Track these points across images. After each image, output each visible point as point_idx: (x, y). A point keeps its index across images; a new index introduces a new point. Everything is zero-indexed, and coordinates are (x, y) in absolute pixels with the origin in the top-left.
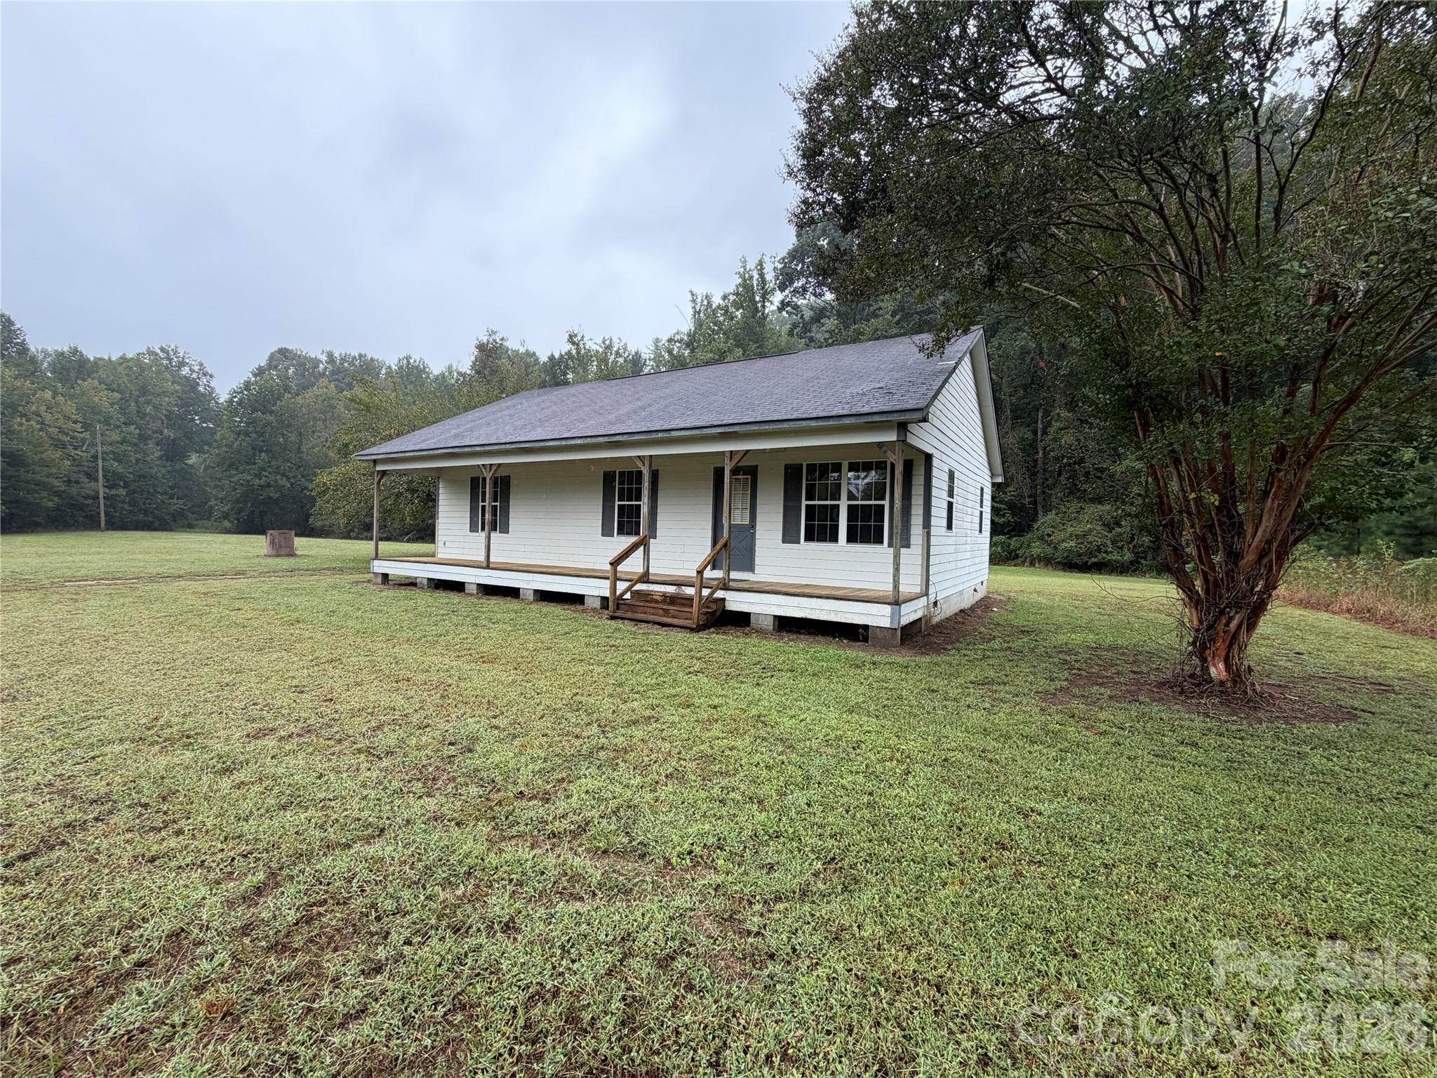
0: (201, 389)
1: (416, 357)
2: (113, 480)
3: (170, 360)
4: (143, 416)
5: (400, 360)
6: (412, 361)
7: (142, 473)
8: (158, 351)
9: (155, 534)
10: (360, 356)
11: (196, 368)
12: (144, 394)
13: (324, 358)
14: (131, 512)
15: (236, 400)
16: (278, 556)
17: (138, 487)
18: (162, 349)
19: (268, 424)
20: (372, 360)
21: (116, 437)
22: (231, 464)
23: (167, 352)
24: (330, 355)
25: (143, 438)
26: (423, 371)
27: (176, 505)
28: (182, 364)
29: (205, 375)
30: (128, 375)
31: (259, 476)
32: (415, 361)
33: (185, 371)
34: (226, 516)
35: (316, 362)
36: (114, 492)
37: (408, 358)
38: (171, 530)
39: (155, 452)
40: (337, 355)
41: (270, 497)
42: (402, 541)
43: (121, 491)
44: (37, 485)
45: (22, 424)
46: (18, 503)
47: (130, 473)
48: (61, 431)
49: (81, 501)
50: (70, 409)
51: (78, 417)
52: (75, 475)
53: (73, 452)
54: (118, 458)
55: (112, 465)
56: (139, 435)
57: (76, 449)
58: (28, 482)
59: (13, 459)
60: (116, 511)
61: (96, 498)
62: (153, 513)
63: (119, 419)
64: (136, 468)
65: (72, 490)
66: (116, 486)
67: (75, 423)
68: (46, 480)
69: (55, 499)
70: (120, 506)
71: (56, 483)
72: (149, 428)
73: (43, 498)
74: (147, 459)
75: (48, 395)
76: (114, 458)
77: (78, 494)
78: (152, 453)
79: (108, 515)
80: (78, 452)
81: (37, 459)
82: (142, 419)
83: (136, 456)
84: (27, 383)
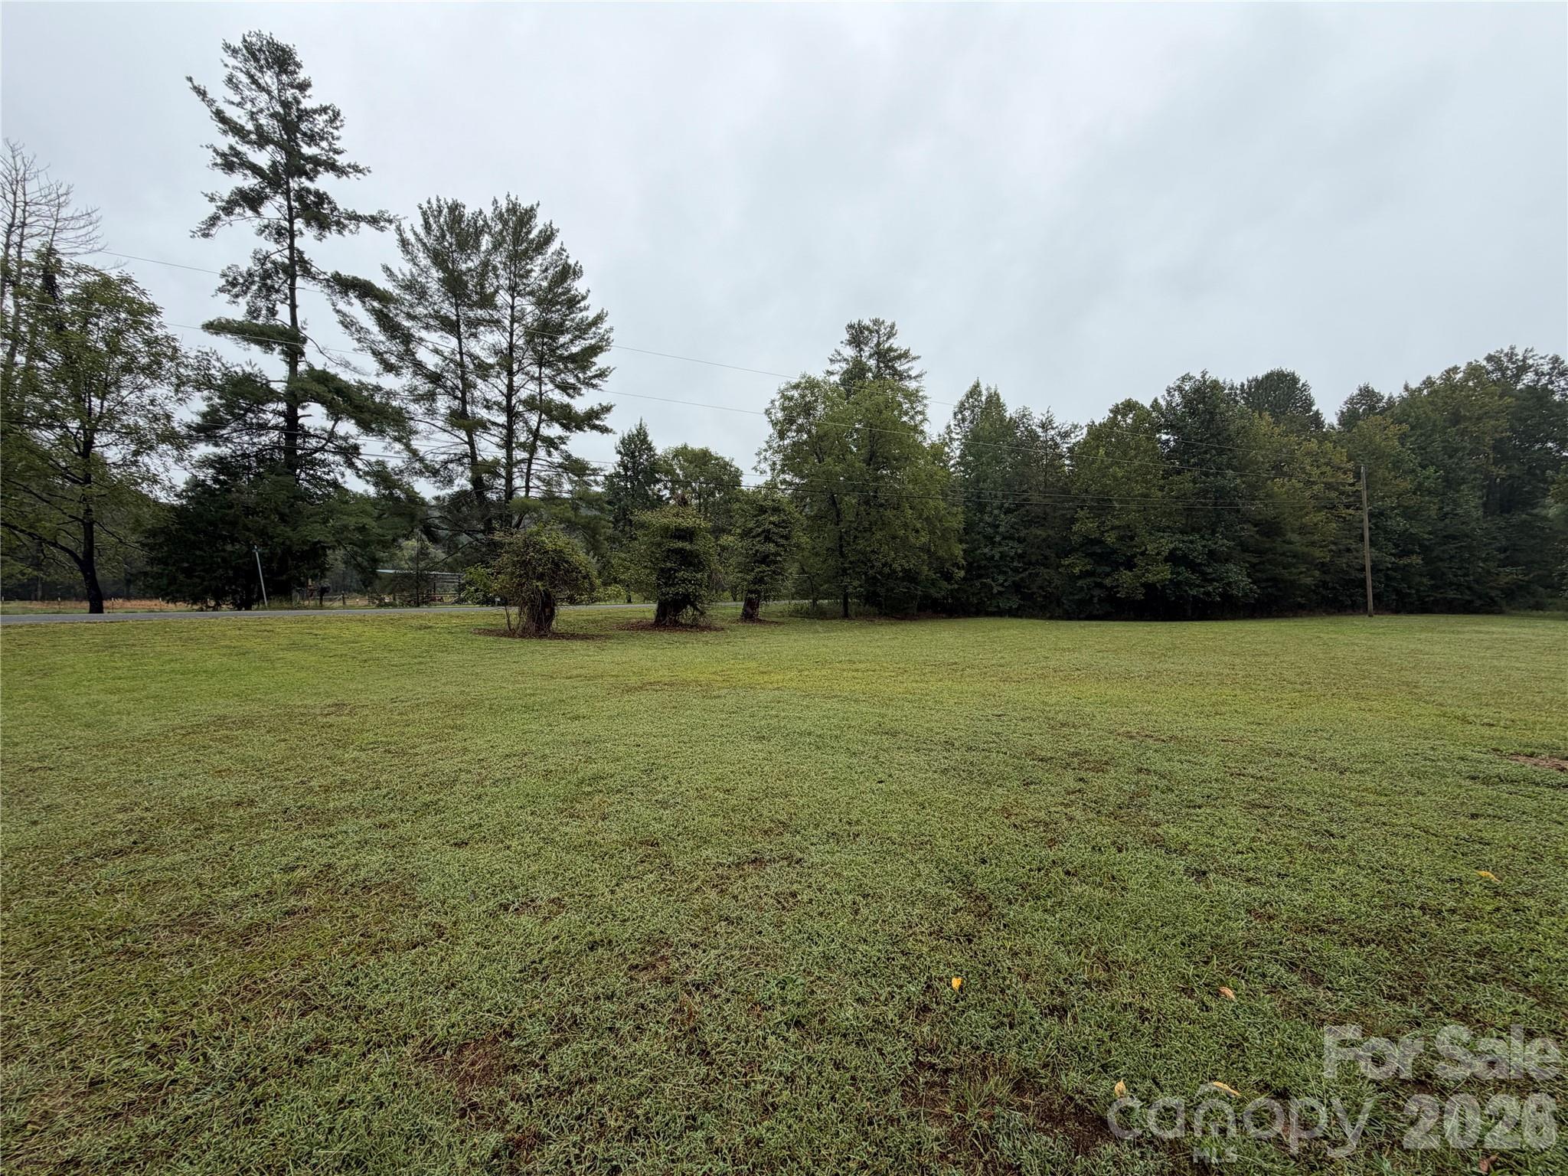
0: (1555, 397)
2: (1404, 544)
3: (1500, 369)
4: (1452, 452)
7: (1451, 531)
8: (1484, 363)
11: (1546, 368)
12: (1456, 423)
14: (1434, 588)
17: (1443, 551)
18: (1490, 358)
21: (1406, 484)
23: (1498, 362)
25: (1451, 483)
27: (1510, 575)
28: (1522, 370)
29: (1560, 373)
30: (1431, 403)
33: (1528, 378)
36: (1404, 561)
38: (1499, 612)
39: (1471, 501)
43: (1416, 560)
44: (1294, 557)
45: (1283, 485)
46: (1275, 581)
47: (1430, 533)
48: (1329, 486)
49: (1355, 575)
50: (1340, 457)
51: (1350, 465)
52: (1345, 542)
53: (1344, 512)
54: (1410, 514)
55: (1399, 523)
56: (1446, 480)
57: (1348, 507)
58: (1283, 554)
59: (1270, 529)
60: (1409, 588)
61: (1363, 569)
62: (1469, 588)
63: (1412, 460)
64: (1441, 525)
65: (1342, 562)
66: (1407, 553)
67: (1345, 473)
68: (1306, 550)
69: (1317, 573)
70: (1418, 579)
71: (1317, 553)
72: (1461, 469)
73: (1301, 573)
74: (1460, 511)
75: (1314, 445)
76: (1404, 515)
77: (1348, 566)
78: (1467, 502)
79: (1398, 592)
80: (1350, 511)
81: (1298, 524)
82: (1451, 457)
83: (1441, 508)
84: (1293, 438)
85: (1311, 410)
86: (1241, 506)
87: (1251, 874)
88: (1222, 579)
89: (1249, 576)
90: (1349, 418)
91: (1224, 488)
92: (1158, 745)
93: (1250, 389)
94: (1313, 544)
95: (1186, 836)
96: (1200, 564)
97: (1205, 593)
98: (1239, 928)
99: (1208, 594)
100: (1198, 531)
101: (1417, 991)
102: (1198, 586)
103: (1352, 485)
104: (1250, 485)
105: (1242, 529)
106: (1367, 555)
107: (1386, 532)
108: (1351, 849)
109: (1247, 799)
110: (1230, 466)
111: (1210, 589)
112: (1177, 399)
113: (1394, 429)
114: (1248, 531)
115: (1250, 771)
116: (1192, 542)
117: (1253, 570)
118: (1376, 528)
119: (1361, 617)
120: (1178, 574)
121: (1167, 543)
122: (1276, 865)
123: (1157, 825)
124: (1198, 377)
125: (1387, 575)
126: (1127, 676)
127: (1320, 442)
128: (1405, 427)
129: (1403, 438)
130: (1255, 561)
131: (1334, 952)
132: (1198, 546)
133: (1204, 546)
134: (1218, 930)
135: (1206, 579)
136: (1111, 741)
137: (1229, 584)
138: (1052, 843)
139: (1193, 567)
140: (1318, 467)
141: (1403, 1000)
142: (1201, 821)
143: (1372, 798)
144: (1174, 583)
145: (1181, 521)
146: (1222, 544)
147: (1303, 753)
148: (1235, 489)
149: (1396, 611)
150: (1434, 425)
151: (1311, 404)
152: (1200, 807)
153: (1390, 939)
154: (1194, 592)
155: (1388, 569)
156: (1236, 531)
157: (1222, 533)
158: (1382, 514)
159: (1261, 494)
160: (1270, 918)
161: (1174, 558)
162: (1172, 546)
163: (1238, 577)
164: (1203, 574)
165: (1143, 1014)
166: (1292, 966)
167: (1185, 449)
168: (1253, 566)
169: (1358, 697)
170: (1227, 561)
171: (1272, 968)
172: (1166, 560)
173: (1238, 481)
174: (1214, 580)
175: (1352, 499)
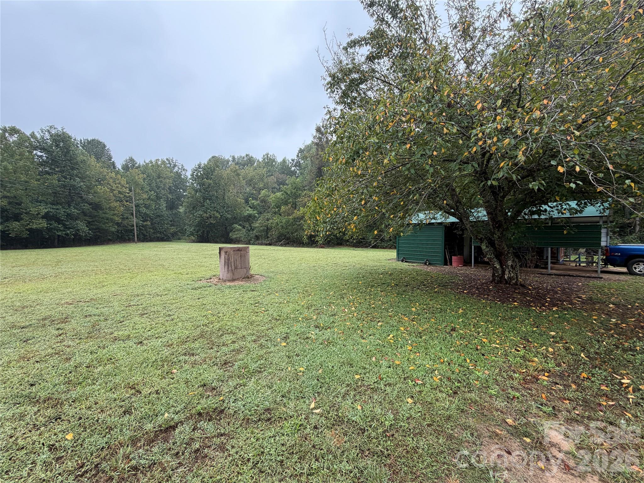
0: (183, 177)
1: (271, 153)
2: (145, 217)
3: (170, 163)
4: (158, 188)
5: (264, 156)
6: (269, 156)
7: (158, 214)
8: (166, 160)
9: (164, 243)
10: (247, 155)
11: (180, 167)
12: (159, 178)
13: (231, 159)
14: (154, 233)
15: (195, 174)
16: (233, 280)
17: (156, 221)
18: (167, 159)
19: (210, 184)
20: (252, 157)
21: (145, 196)
22: (194, 207)
23: (169, 161)
24: (234, 158)
25: (158, 198)
26: (274, 161)
27: (173, 229)
28: (175, 166)
29: (184, 170)
30: (152, 169)
31: (206, 212)
32: (271, 156)
33: (176, 169)
34: (192, 234)
35: (228, 161)
36: (145, 223)
37: (267, 155)
38: (171, 241)
39: (164, 205)
40: (236, 157)
41: (211, 223)
42: (277, 246)
43: (149, 223)
44: (107, 219)
45: (101, 189)
46: (99, 229)
47: (152, 214)
48: (120, 192)
49: (130, 228)
50: (124, 181)
51: (127, 185)
52: (126, 215)
53: (125, 203)
54: (147, 207)
55: (144, 210)
56: (157, 196)
57: (127, 202)
58: (103, 218)
59: (96, 206)
60: (147, 233)
61: (133, 226)
62: (163, 233)
63: (147, 188)
64: (155, 212)
65: (125, 222)
66: (146, 221)
67: (126, 188)
68: (112, 217)
69: (116, 227)
70: (149, 230)
71: (117, 219)
72: (161, 193)
73: (110, 226)
74: (160, 208)
75: (113, 175)
76: (145, 207)
77: (128, 225)
78: (162, 205)
79: (144, 235)
80: (128, 203)
81: (108, 206)
82: (158, 189)
83: (155, 206)
84: (105, 170)
85: (111, 160)
86: (83, 195)
87: (157, 336)
88: (75, 228)
89: (87, 226)
90: (126, 168)
91: (74, 186)
92: (88, 304)
93: (85, 143)
94: (114, 215)
95: (126, 333)
96: (63, 220)
97: (65, 234)
98: (166, 352)
99: (67, 234)
100: (61, 204)
101: (213, 345)
102: (61, 231)
103: (128, 193)
104: (88, 187)
105: (84, 206)
106: (135, 221)
107: (140, 213)
108: (178, 317)
109: (138, 313)
110: (77, 176)
111: (68, 232)
112: (47, 136)
113: (141, 176)
114: (86, 207)
115: (132, 304)
116: (57, 209)
117: (89, 224)
118: (138, 211)
119: (133, 243)
120: (51, 224)
121: (44, 209)
122: (162, 330)
123: (112, 333)
124: (60, 129)
125: (140, 228)
126: (43, 278)
127: (116, 174)
128: (145, 176)
129: (144, 179)
130: (90, 220)
131: (192, 345)
132: (61, 212)
133: (64, 212)
134: (160, 356)
135: (66, 227)
136: (60, 308)
137: (78, 230)
138: (68, 359)
139: (58, 221)
140: (115, 184)
141: (212, 348)
142: (128, 326)
143: (174, 301)
144: (49, 230)
145: (51, 199)
146: (75, 211)
147: (146, 293)
148: (80, 187)
149: (143, 241)
150: (153, 177)
151: (111, 158)
152: (123, 322)
153: (202, 336)
154: (60, 233)
155: (140, 226)
156: (81, 206)
157: (74, 207)
158: (138, 206)
159: (92, 191)
160: (172, 345)
161: (47, 216)
162: (46, 210)
163: (82, 226)
164: (64, 225)
165: (157, 392)
166: (185, 354)
167: (53, 162)
168: (89, 222)
169: (150, 271)
170: (76, 219)
171: (181, 358)
172: (43, 217)
173: (82, 184)
174: (70, 228)
175: (128, 199)
